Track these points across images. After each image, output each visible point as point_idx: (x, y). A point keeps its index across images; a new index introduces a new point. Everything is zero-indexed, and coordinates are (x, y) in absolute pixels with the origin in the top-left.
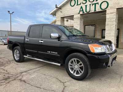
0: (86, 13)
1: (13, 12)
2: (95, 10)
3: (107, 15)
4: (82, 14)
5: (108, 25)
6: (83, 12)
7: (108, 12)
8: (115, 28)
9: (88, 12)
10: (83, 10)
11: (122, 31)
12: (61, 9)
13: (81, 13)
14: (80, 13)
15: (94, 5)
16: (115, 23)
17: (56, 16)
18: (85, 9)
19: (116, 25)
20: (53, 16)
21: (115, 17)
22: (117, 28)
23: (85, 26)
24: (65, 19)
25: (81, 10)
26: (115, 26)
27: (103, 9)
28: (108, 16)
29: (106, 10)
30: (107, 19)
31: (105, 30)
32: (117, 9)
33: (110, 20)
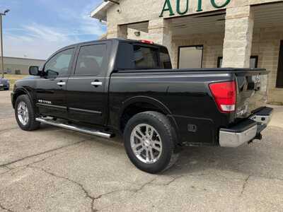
0: (177, 15)
1: (6, 11)
3: (227, 22)
4: (169, 17)
5: (229, 45)
7: (229, 13)
8: (244, 54)
9: (182, 12)
11: (263, 61)
12: (119, 4)
13: (167, 14)
14: (164, 14)
16: (245, 40)
17: (106, 20)
18: (176, 4)
19: (246, 47)
20: (100, 21)
21: (246, 26)
22: (249, 54)
23: (179, 47)
24: (129, 29)
25: (167, 7)
26: (244, 48)
27: (219, 5)
28: (229, 24)
29: (225, 10)
30: (226, 32)
31: (222, 58)
32: (251, 6)
33: (233, 33)
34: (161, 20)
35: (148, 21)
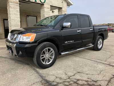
2: (37, 1)
28: (46, 10)
29: (44, 4)
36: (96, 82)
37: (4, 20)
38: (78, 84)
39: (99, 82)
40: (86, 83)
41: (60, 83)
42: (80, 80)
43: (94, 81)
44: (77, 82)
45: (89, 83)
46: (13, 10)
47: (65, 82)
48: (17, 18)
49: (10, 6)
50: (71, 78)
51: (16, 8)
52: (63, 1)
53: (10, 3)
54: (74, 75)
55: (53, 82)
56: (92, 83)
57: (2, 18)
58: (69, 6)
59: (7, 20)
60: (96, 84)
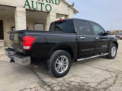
2: (42, 10)
6: (30, 8)
10: (29, 5)
13: (27, 7)
15: (40, 4)
29: (50, 12)
34: (24, 9)
35: (16, 7)
36: (87, 83)
37: (12, 27)
38: (70, 84)
39: (90, 83)
40: (77, 84)
41: (55, 84)
42: (73, 82)
43: (86, 83)
44: (70, 83)
45: (80, 84)
46: (20, 19)
47: (59, 83)
48: (24, 26)
49: (18, 15)
50: (65, 80)
51: (23, 17)
52: (69, 9)
53: (17, 12)
54: (69, 78)
55: (49, 82)
56: (83, 84)
57: (10, 26)
58: (76, 13)
59: (15, 27)
60: (86, 85)
